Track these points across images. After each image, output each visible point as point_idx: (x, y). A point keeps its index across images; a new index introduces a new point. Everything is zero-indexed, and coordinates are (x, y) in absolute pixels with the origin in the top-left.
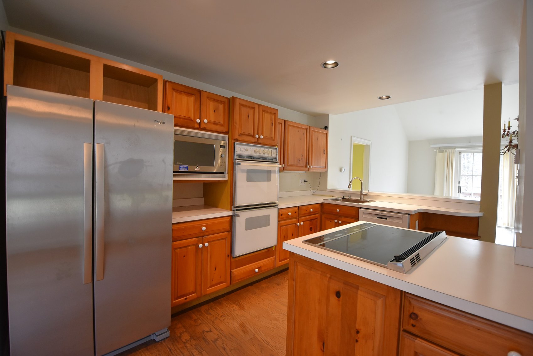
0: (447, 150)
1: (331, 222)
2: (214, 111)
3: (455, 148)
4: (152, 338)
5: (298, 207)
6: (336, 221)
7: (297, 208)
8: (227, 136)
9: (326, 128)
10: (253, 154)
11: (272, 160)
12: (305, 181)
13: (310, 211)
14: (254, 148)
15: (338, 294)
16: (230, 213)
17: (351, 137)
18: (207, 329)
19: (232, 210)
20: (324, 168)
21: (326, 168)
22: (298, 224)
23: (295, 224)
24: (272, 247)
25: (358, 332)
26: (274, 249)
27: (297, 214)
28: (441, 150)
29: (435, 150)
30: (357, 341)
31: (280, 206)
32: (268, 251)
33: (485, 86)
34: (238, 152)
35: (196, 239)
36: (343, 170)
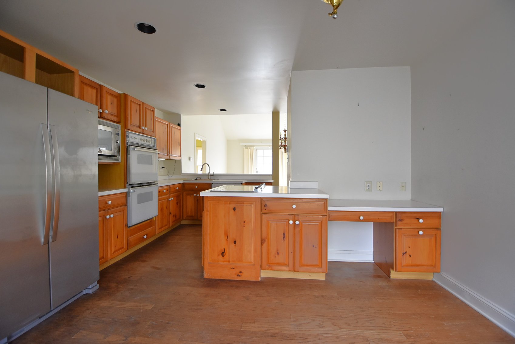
0: (250, 147)
1: (191, 196)
2: (111, 104)
3: (254, 146)
4: (85, 292)
5: (169, 185)
6: (195, 195)
7: (168, 187)
8: (119, 126)
9: (179, 125)
10: (141, 142)
11: (152, 147)
12: (163, 168)
13: (176, 189)
14: (140, 137)
15: (234, 209)
16: (125, 190)
17: (195, 134)
18: (129, 277)
19: (126, 188)
20: (179, 157)
21: (180, 157)
22: (170, 199)
23: (168, 199)
24: (153, 218)
25: (244, 222)
26: (154, 220)
27: (168, 191)
28: (247, 147)
29: (243, 147)
30: (244, 226)
31: (159, 185)
32: (151, 221)
33: (273, 112)
34: (131, 140)
35: (104, 212)
36: (191, 159)
